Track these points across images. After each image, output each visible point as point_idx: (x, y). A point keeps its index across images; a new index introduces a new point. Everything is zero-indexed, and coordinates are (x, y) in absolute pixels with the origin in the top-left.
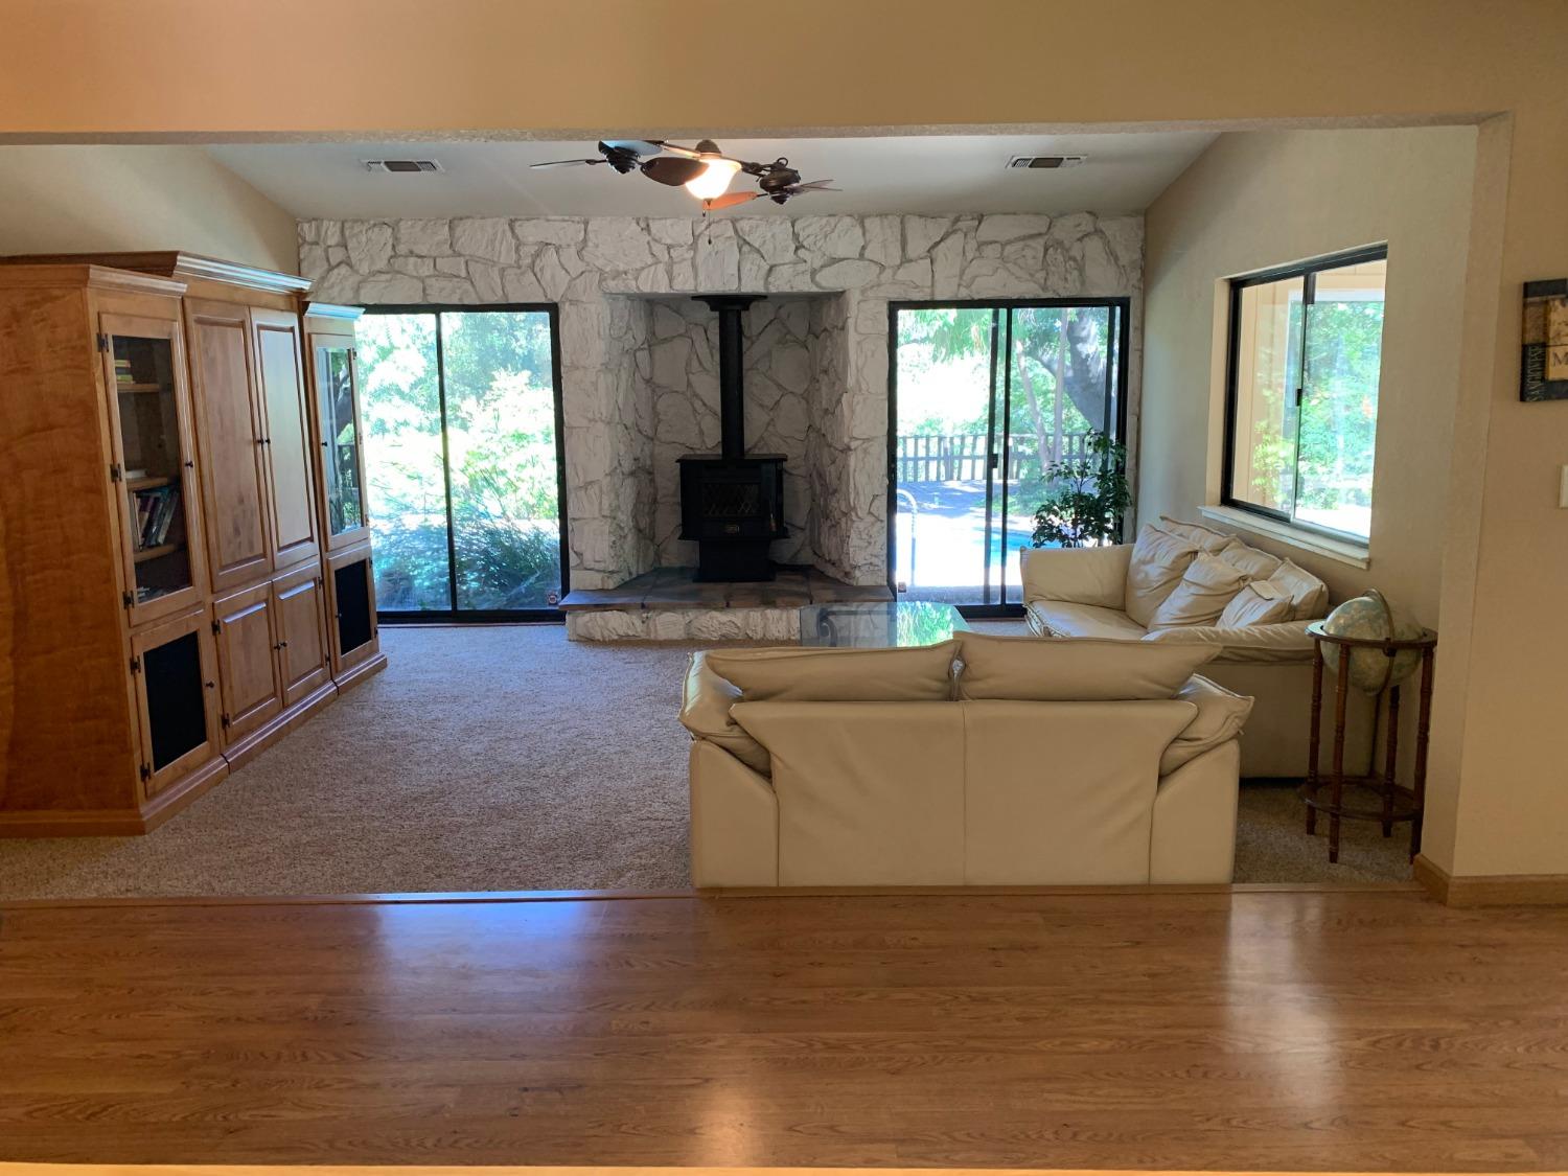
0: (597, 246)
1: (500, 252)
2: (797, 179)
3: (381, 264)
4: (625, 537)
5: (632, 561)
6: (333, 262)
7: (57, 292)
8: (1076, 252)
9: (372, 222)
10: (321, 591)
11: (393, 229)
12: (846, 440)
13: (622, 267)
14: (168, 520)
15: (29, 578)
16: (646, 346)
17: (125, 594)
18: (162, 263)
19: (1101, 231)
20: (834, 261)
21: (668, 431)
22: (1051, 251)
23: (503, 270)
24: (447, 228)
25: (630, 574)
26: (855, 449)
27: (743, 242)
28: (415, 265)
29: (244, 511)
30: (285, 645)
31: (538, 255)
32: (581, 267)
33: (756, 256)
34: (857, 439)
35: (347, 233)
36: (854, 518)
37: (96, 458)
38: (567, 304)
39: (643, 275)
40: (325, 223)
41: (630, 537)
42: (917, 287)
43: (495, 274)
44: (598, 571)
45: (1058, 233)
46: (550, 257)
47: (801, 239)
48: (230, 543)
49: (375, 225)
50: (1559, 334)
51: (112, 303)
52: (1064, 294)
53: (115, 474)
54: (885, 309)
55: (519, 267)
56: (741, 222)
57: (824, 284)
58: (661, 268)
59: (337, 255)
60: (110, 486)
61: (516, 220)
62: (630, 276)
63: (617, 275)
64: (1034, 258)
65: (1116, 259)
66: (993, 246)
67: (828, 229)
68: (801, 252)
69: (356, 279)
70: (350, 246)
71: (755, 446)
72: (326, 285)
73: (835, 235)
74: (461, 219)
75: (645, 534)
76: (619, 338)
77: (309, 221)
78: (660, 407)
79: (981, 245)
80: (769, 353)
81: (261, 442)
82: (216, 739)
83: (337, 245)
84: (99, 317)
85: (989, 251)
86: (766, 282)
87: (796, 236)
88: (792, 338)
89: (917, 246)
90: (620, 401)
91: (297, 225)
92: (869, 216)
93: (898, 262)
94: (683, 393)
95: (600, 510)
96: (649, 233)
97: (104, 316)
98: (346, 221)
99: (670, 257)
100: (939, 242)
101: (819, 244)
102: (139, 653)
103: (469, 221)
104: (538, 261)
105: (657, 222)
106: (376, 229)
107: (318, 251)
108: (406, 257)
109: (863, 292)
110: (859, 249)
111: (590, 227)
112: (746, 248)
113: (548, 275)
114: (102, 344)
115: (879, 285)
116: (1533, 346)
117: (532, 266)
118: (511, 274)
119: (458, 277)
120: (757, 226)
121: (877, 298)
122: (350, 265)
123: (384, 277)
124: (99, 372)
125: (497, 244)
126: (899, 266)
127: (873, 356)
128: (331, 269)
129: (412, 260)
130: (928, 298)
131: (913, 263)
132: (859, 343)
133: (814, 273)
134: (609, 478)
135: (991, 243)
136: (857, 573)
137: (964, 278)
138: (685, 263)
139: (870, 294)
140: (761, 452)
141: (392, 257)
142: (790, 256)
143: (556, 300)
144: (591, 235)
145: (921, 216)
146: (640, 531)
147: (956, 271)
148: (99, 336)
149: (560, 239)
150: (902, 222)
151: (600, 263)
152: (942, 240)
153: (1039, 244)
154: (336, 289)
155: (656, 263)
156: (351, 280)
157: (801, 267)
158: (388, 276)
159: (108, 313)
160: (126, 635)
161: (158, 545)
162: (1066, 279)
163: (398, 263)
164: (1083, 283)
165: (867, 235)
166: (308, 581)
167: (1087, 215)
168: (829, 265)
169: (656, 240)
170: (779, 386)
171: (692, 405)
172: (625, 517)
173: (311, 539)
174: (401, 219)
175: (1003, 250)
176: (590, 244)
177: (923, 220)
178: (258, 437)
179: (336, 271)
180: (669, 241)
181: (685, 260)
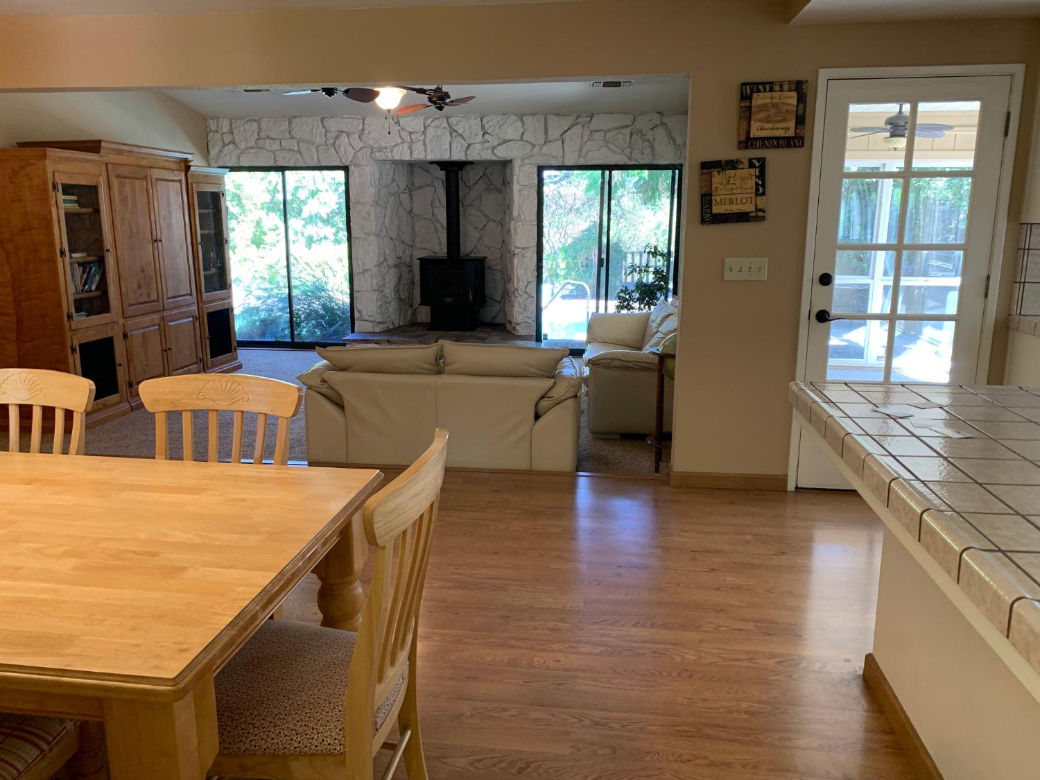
0: (369, 133)
1: (316, 136)
2: (449, 97)
3: (251, 144)
4: (390, 303)
5: (393, 317)
6: (226, 142)
7: (32, 162)
8: (649, 137)
9: (246, 119)
10: (197, 324)
11: (258, 123)
12: (512, 248)
13: (384, 145)
14: (97, 278)
15: (23, 304)
16: (407, 191)
17: (68, 314)
18: (93, 146)
19: (666, 124)
20: (505, 141)
21: (421, 242)
22: (634, 136)
23: (318, 147)
24: (287, 123)
25: (394, 325)
26: (518, 254)
27: (453, 131)
28: (270, 143)
29: (144, 277)
30: (170, 349)
31: (337, 138)
32: (361, 145)
33: (460, 138)
34: (518, 248)
35: (233, 126)
36: (517, 295)
37: (52, 245)
38: (353, 166)
39: (396, 149)
40: (221, 120)
41: (393, 303)
42: (554, 157)
43: (314, 149)
44: (371, 322)
45: (638, 125)
46: (344, 139)
47: (486, 128)
48: (135, 293)
49: (248, 121)
50: (717, 189)
51: (62, 167)
52: (642, 162)
53: (62, 253)
54: (536, 169)
55: (327, 145)
56: (452, 118)
57: (499, 154)
58: (406, 145)
59: (227, 138)
60: (59, 260)
61: (325, 118)
62: (388, 150)
63: (380, 149)
64: (624, 140)
65: (674, 140)
66: (600, 132)
67: (502, 122)
68: (486, 136)
69: (239, 151)
70: (234, 133)
71: (472, 252)
72: (222, 155)
73: (506, 125)
74: (295, 117)
75: (404, 302)
76: (387, 186)
77: (213, 119)
78: (416, 228)
79: (592, 132)
80: (480, 197)
81: (156, 241)
82: (125, 392)
83: (227, 133)
84: (54, 175)
85: (596, 135)
86: (466, 155)
87: (483, 126)
88: (493, 187)
89: (554, 133)
90: (387, 222)
91: (206, 121)
92: (526, 115)
93: (543, 142)
94: (430, 220)
95: (372, 286)
96: (399, 125)
97: (56, 174)
98: (233, 119)
99: (411, 139)
100: (567, 130)
101: (496, 132)
102: (76, 344)
103: (298, 119)
104: (337, 142)
105: (404, 119)
106: (249, 123)
107: (218, 136)
108: (265, 139)
109: (523, 160)
110: (520, 134)
111: (366, 122)
112: (454, 134)
113: (342, 149)
114: (55, 187)
115: (531, 156)
116: (705, 195)
117: (334, 145)
118: (322, 149)
119: (294, 151)
120: (460, 121)
121: (530, 164)
122: (234, 143)
123: (253, 150)
124: (53, 202)
125: (314, 131)
126: (544, 145)
127: (528, 198)
128: (224, 146)
129: (268, 141)
130: (561, 164)
131: (551, 143)
132: (520, 190)
133: (493, 148)
134: (377, 268)
135: (598, 131)
136: (518, 328)
137: (582, 151)
138: (419, 142)
139: (526, 161)
140: (475, 255)
141: (257, 139)
142: (479, 138)
143: (347, 164)
144: (366, 126)
145: (556, 115)
146: (401, 300)
147: (577, 147)
148: (53, 184)
149: (349, 129)
150: (545, 119)
151: (371, 142)
152: (569, 129)
153: (627, 131)
154: (228, 158)
155: (403, 143)
156: (235, 152)
157: (487, 145)
158: (255, 150)
159: (59, 172)
160: (68, 334)
161: (91, 291)
162: (643, 153)
163: (261, 143)
164: (654, 155)
165: (525, 126)
166: (189, 317)
167: (656, 114)
168: (502, 144)
169: (402, 129)
170: (486, 216)
171: (435, 226)
172: (389, 291)
173: (191, 295)
174: (263, 118)
175: (605, 135)
176: (366, 132)
177: (557, 118)
178: (154, 238)
179: (227, 147)
180: (410, 130)
181: (419, 141)
